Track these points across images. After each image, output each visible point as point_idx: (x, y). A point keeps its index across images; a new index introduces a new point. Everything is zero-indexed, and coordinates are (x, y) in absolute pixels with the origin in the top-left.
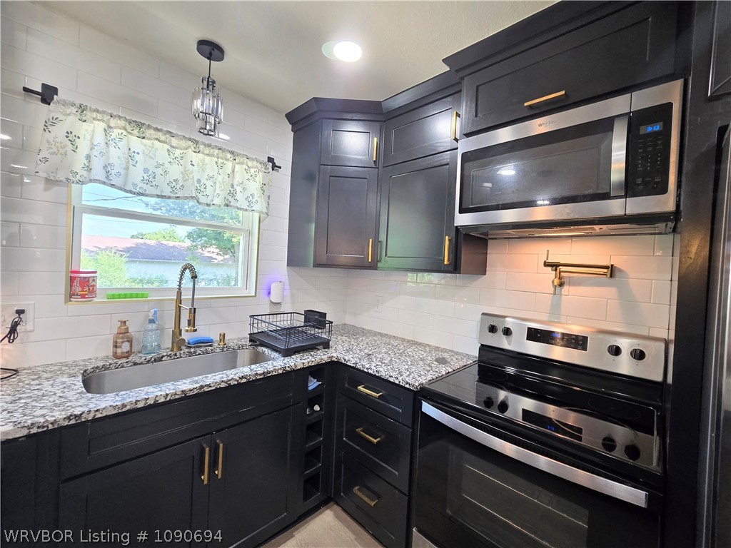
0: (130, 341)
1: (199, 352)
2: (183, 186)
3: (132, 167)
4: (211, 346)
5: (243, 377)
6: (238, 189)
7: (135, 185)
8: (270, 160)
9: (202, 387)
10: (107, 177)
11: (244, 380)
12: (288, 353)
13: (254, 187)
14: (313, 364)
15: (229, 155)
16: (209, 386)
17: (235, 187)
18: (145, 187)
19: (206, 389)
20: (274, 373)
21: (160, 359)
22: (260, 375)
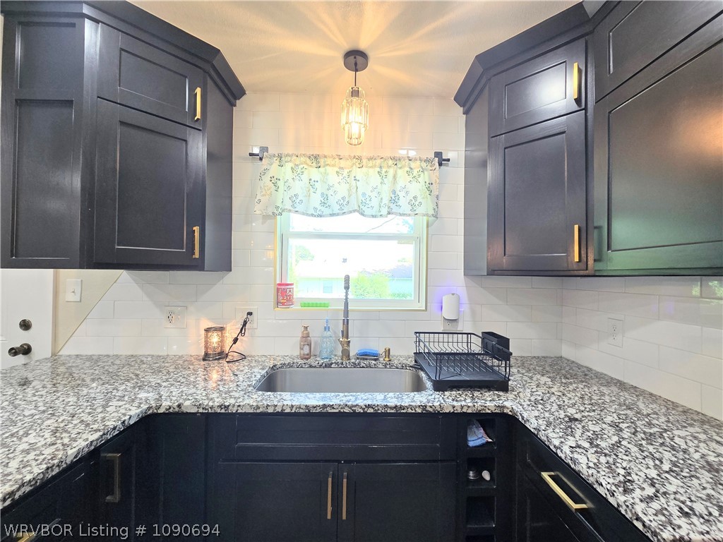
0: (310, 345)
1: (362, 365)
2: (348, 202)
3: (312, 194)
4: (375, 360)
5: (369, 406)
6: (401, 194)
7: (315, 209)
8: (438, 155)
9: (325, 406)
10: (293, 206)
11: (371, 410)
12: (440, 386)
13: (417, 189)
14: (470, 411)
15: (391, 162)
16: (332, 406)
17: (398, 192)
18: (323, 209)
19: (330, 410)
20: (410, 411)
21: (329, 366)
22: (391, 408)
